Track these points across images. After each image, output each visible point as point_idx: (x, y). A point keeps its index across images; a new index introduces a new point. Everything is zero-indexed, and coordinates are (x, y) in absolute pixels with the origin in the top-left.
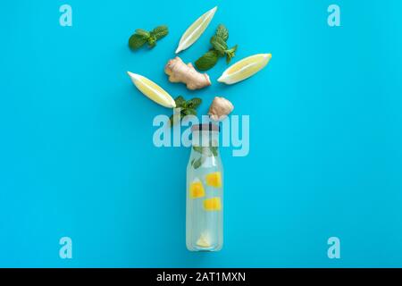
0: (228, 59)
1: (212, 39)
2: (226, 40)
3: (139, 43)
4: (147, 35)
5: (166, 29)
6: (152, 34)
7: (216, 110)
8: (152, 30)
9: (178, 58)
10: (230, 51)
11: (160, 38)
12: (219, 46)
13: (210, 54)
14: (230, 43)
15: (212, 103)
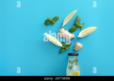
0: (81, 28)
1: (75, 21)
2: (80, 21)
3: (49, 23)
4: (52, 20)
5: (58, 17)
6: (53, 19)
7: (77, 47)
8: (53, 18)
9: (63, 28)
10: (81, 25)
11: (56, 21)
12: (78, 24)
13: (74, 27)
14: (81, 22)
15: (75, 45)
